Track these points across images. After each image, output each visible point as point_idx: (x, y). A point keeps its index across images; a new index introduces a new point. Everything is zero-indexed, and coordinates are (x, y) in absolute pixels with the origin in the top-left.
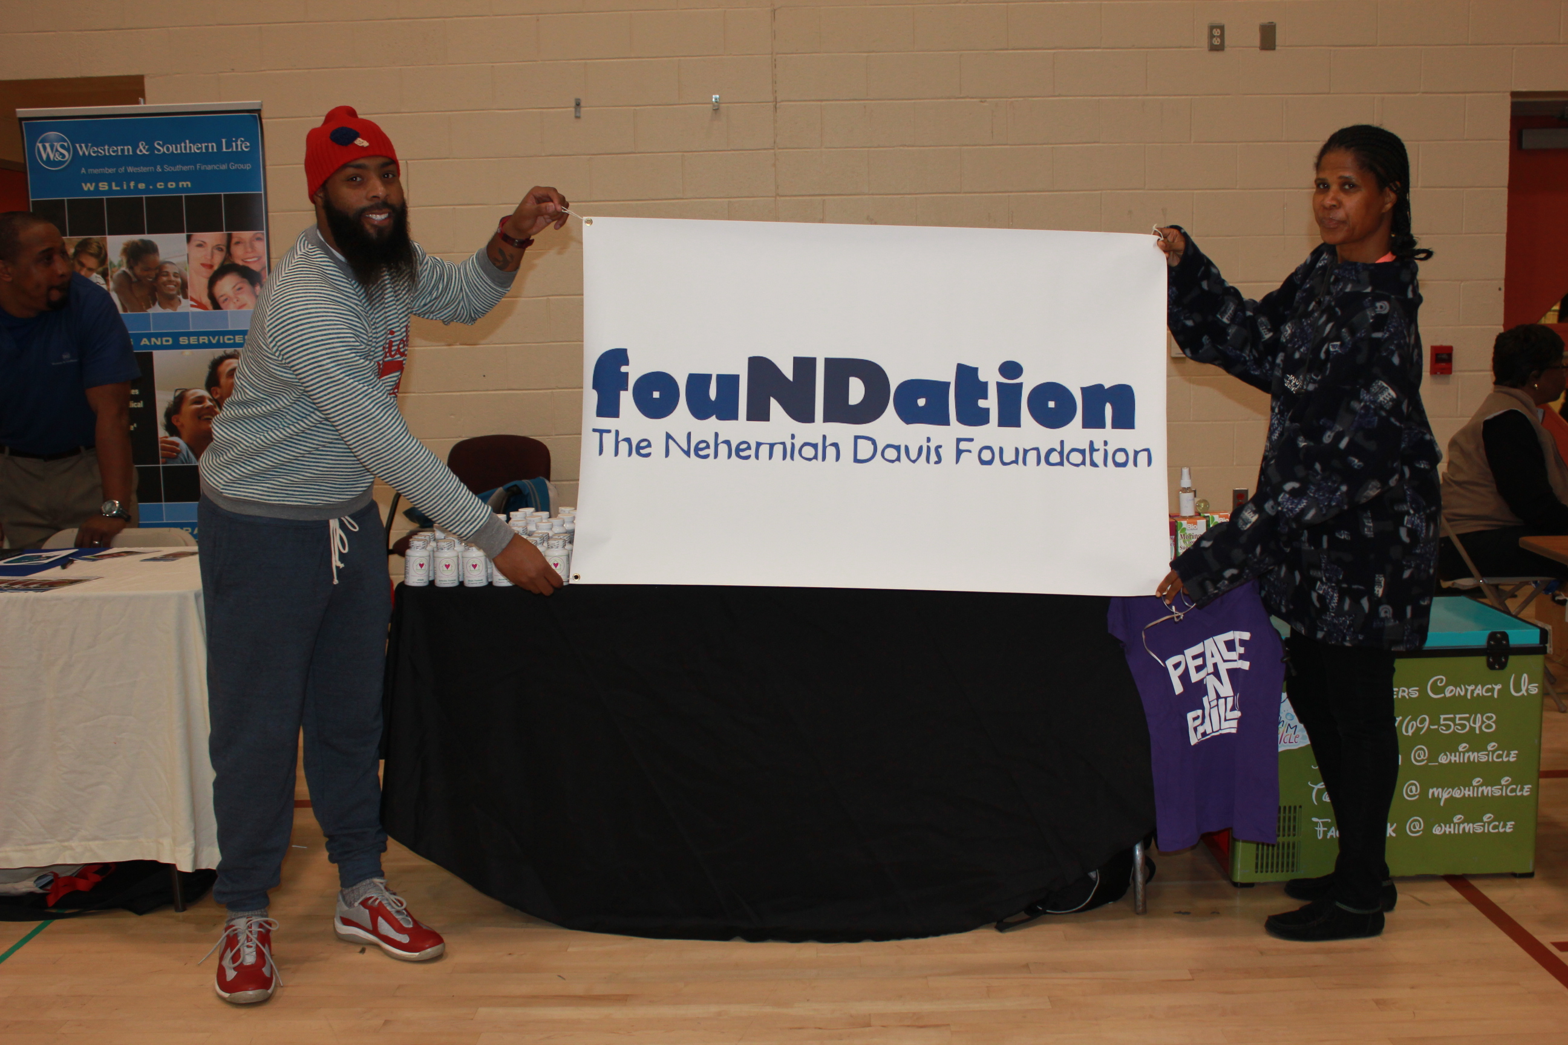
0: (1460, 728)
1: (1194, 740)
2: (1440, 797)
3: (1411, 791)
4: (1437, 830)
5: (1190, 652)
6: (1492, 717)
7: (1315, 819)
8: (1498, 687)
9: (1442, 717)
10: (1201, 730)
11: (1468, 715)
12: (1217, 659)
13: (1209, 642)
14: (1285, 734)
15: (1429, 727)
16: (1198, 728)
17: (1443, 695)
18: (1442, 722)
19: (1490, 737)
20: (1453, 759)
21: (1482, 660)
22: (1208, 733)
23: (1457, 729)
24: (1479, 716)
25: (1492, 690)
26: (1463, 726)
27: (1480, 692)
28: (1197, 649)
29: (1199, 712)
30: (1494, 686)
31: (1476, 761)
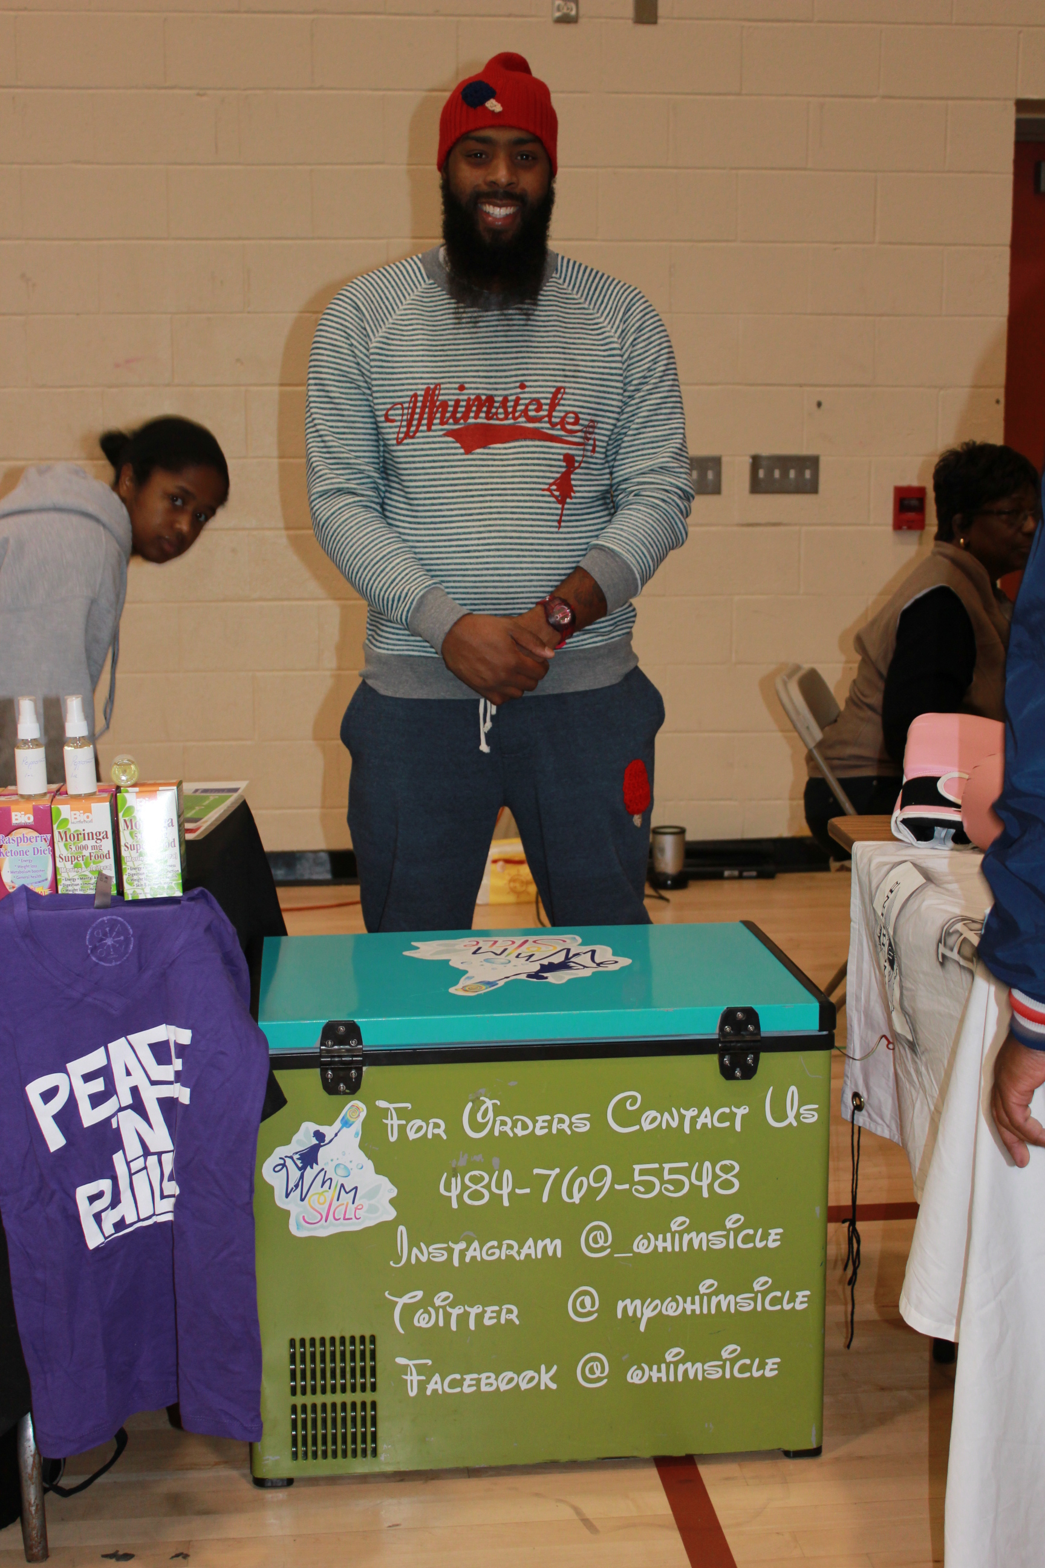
0: (671, 1188)
1: (94, 1239)
2: (639, 1315)
3: (583, 1305)
4: (635, 1377)
5: (79, 1067)
6: (732, 1168)
7: (401, 1361)
8: (741, 1111)
9: (637, 1168)
10: (110, 1218)
11: (686, 1164)
12: (138, 1079)
13: (118, 1048)
14: (335, 1203)
15: (612, 1186)
16: (103, 1214)
17: (637, 1127)
18: (637, 1178)
19: (730, 1205)
20: (661, 1245)
21: (711, 1061)
22: (128, 1222)
23: (667, 1189)
24: (707, 1164)
25: (732, 1117)
26: (679, 1185)
27: (708, 1121)
28: (95, 1060)
29: (105, 1185)
30: (733, 1109)
31: (704, 1248)
